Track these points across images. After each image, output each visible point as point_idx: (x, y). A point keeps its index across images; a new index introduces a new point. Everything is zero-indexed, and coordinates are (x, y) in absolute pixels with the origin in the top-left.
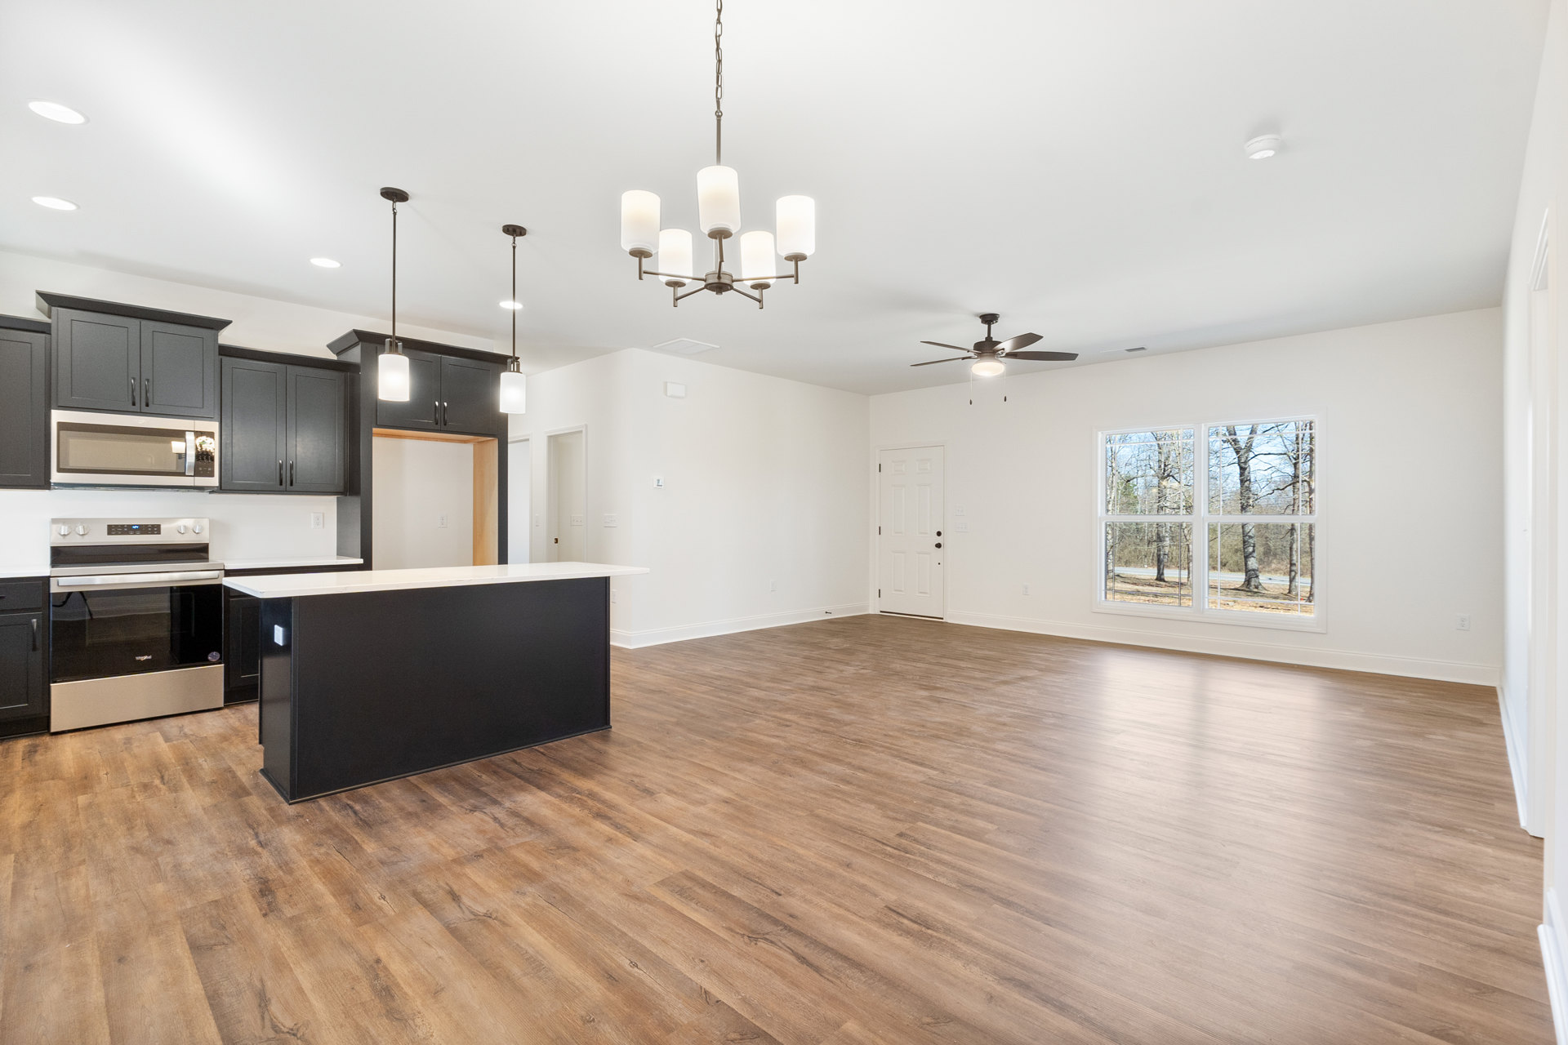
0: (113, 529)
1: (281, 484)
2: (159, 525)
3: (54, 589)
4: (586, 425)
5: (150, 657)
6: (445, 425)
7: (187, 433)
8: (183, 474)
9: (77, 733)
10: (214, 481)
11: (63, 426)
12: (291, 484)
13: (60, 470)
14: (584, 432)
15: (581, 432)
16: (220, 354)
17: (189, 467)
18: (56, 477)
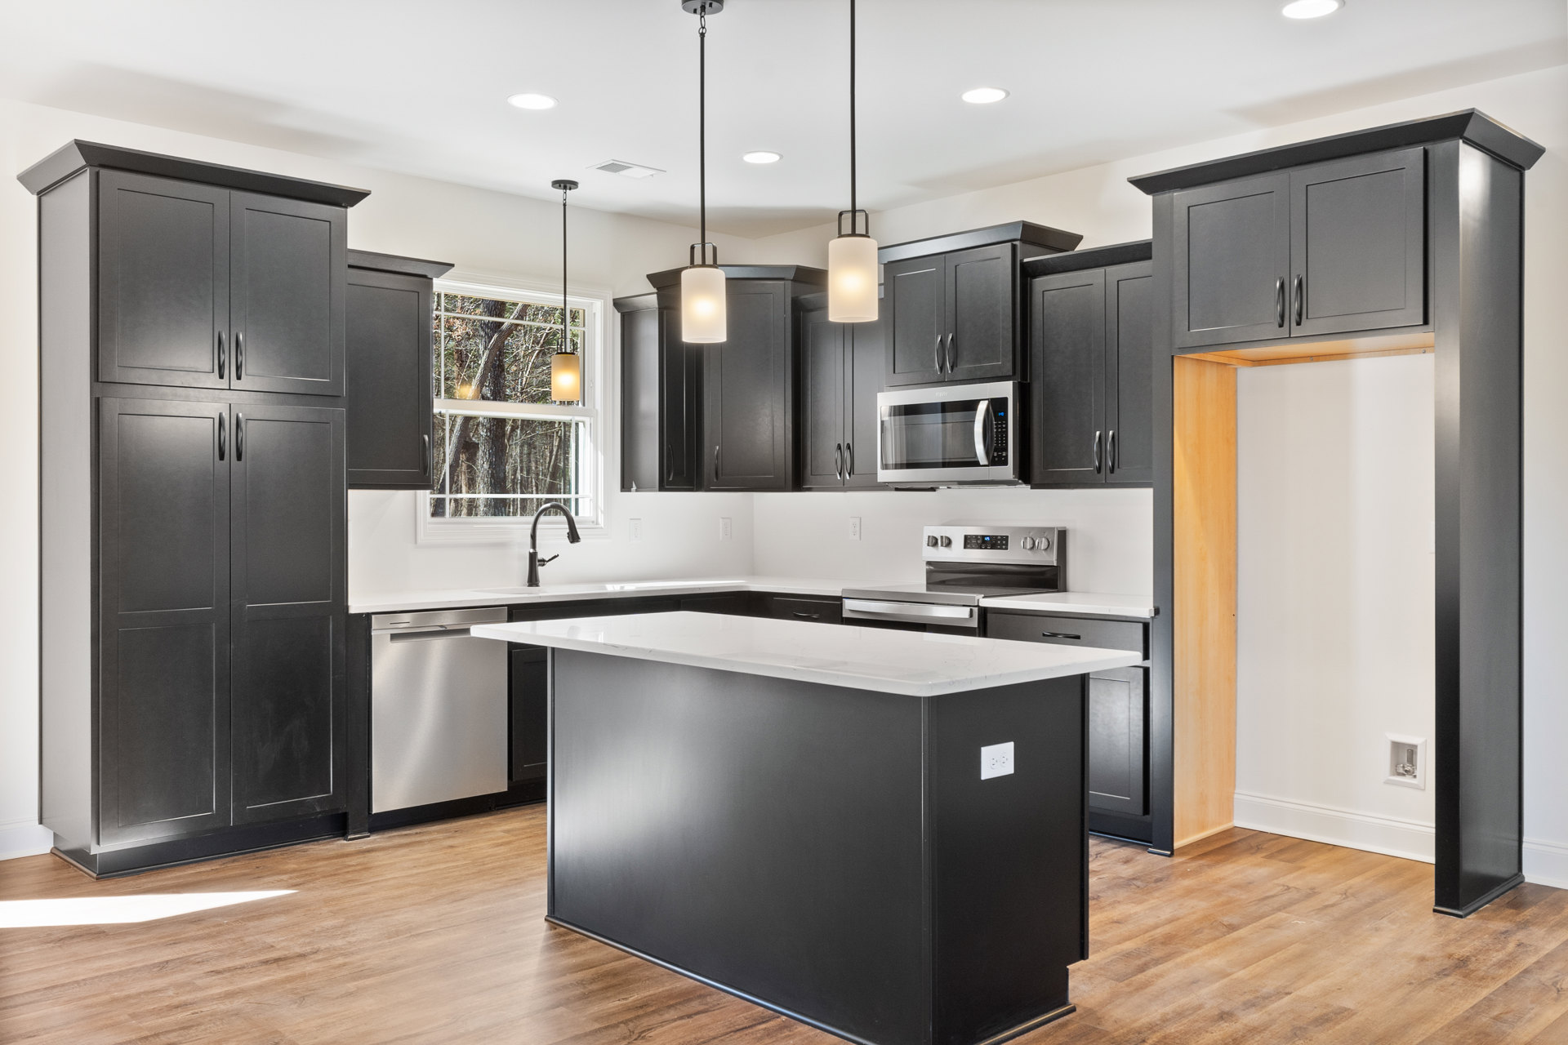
0: (968, 542)
1: (1099, 471)
2: (1008, 537)
3: (845, 613)
6: (1299, 324)
7: (978, 402)
8: (974, 464)
10: (1008, 471)
12: (1113, 471)
13: (884, 467)
16: (1024, 276)
18: (881, 475)
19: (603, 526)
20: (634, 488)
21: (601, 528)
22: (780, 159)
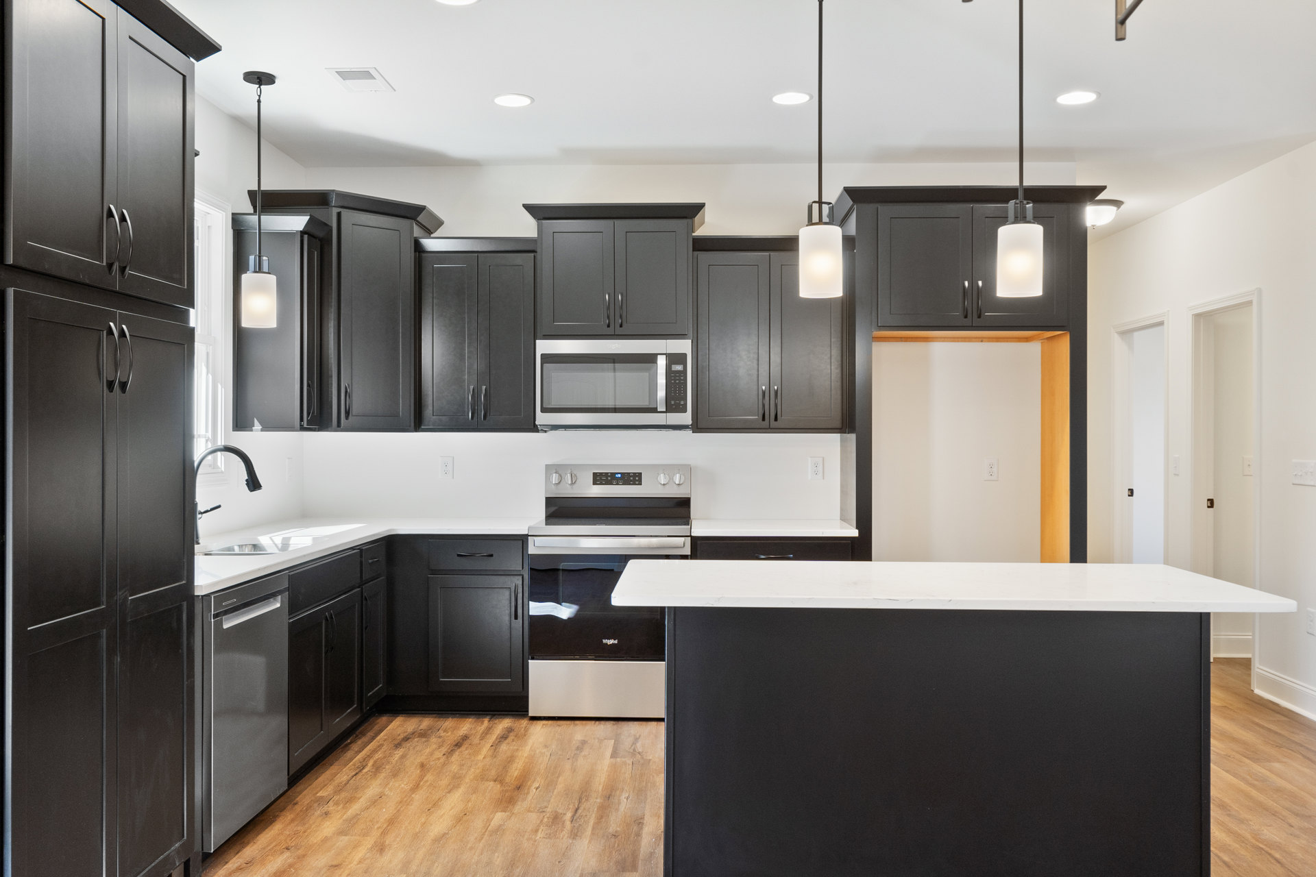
0: (600, 478)
1: (764, 419)
2: (641, 473)
3: (532, 550)
4: (1260, 291)
5: (616, 642)
6: (979, 317)
7: (659, 356)
8: (654, 410)
9: (550, 722)
10: (686, 418)
11: (547, 358)
12: (776, 419)
13: (544, 410)
14: (1255, 303)
15: (1250, 303)
16: (694, 250)
17: (660, 400)
18: (542, 418)
19: (223, 469)
20: (257, 426)
21: (222, 472)
22: (532, 102)
